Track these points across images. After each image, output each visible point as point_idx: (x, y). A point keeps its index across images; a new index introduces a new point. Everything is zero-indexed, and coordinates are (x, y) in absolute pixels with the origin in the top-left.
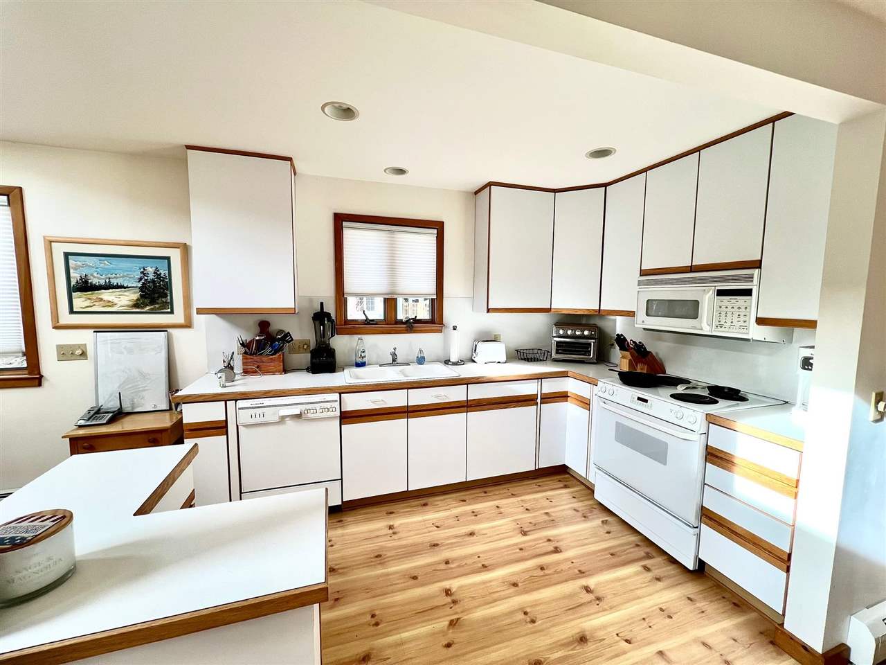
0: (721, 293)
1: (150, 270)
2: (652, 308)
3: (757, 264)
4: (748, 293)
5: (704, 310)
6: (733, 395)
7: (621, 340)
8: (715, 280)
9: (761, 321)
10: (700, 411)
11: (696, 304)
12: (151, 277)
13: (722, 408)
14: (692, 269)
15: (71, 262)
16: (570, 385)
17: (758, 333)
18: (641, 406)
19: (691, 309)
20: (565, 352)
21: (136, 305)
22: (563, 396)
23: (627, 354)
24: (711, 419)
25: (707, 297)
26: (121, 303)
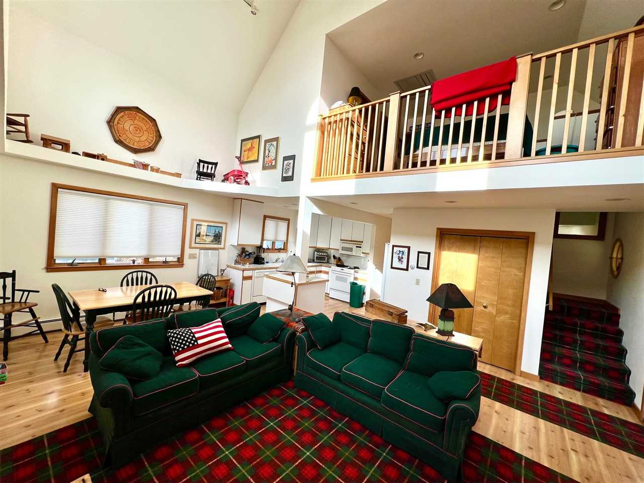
0: (357, 247)
1: (217, 230)
2: (343, 249)
3: (362, 242)
4: (361, 247)
5: (354, 249)
6: (358, 268)
7: (334, 257)
8: (355, 244)
9: (363, 253)
10: (353, 270)
11: (352, 249)
12: (217, 232)
13: (356, 270)
14: (351, 241)
15: (198, 228)
16: (323, 269)
17: (362, 255)
18: (341, 271)
19: (351, 250)
20: (318, 260)
21: (212, 242)
22: (321, 272)
23: (336, 260)
24: (355, 272)
25: (354, 247)
26: (208, 241)
